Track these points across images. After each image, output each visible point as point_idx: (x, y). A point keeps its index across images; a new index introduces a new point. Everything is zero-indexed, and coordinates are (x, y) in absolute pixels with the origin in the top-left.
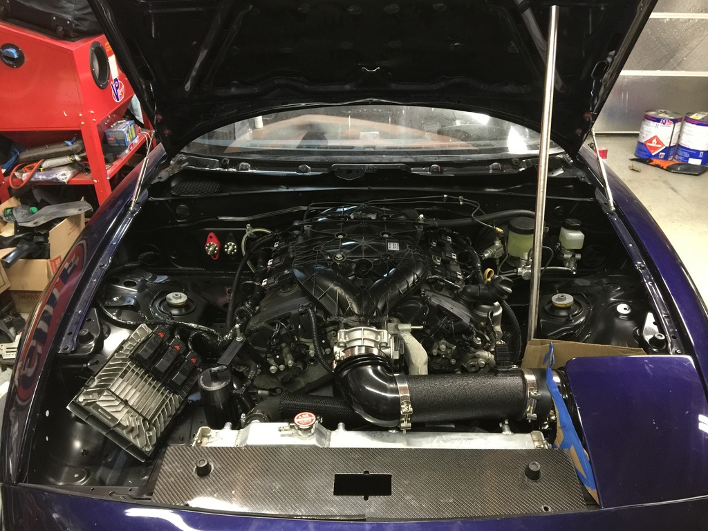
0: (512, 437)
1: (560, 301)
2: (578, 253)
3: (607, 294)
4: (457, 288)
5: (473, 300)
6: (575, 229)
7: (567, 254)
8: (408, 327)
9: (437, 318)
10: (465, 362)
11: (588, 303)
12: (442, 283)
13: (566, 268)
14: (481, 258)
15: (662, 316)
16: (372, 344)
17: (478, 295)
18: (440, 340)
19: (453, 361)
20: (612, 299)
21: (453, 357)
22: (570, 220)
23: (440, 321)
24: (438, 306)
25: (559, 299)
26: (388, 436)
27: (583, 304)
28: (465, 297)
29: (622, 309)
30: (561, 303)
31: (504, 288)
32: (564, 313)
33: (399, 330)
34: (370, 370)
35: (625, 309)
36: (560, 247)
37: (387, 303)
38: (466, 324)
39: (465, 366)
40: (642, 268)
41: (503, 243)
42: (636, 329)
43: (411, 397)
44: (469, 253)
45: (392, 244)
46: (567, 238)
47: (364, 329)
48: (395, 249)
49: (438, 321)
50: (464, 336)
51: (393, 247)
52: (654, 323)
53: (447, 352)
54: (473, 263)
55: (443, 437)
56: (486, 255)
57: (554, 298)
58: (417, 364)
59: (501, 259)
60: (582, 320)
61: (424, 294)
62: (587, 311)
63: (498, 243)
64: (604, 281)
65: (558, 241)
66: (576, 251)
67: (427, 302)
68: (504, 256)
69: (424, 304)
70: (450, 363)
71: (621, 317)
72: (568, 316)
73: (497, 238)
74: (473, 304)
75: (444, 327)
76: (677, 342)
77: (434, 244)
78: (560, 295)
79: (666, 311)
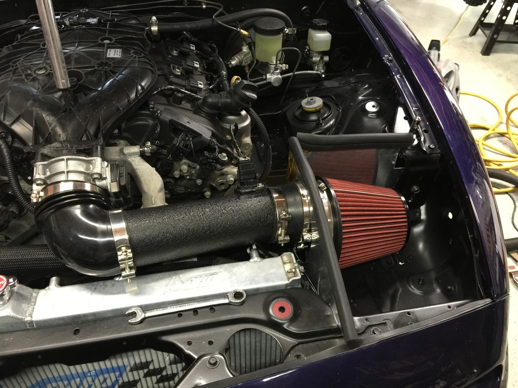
0: (261, 263)
1: (309, 105)
2: (326, 55)
3: (355, 92)
4: (198, 99)
5: (216, 112)
6: (322, 29)
7: (316, 57)
8: (136, 149)
9: (173, 135)
10: (214, 181)
11: (337, 105)
12: (180, 95)
13: (315, 72)
14: (227, 66)
15: (413, 109)
16: (81, 178)
17: (220, 105)
18: (181, 160)
19: (199, 182)
20: (360, 98)
21: (198, 177)
22: (317, 20)
23: (176, 138)
24: (171, 121)
25: (308, 103)
26: (113, 285)
27: (332, 106)
28: (206, 109)
29: (370, 107)
30: (311, 106)
31: (248, 93)
32: (314, 118)
33: (124, 154)
34: (77, 211)
35: (374, 106)
36: (309, 50)
37: (101, 123)
38: (207, 140)
39: (214, 185)
40: (391, 61)
41: (250, 48)
42: (385, 127)
43: (130, 239)
44: (214, 61)
45: (113, 50)
46: (315, 39)
47: (68, 159)
48: (116, 56)
49: (174, 139)
50: (206, 153)
51: (114, 54)
52: (405, 118)
53: (191, 173)
54: (217, 72)
55: (181, 276)
56: (233, 63)
57: (304, 102)
58: (151, 192)
59: (250, 66)
60: (331, 123)
61: (153, 108)
62: (337, 113)
63: (245, 49)
64: (352, 80)
65: (307, 44)
66: (324, 53)
67: (157, 118)
68: (252, 62)
69: (154, 120)
70: (196, 185)
71: (370, 115)
72: (318, 120)
73: (244, 44)
74: (216, 116)
75: (181, 145)
76: (430, 137)
77: (175, 53)
78: (310, 98)
79: (416, 103)
